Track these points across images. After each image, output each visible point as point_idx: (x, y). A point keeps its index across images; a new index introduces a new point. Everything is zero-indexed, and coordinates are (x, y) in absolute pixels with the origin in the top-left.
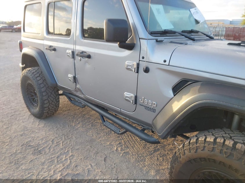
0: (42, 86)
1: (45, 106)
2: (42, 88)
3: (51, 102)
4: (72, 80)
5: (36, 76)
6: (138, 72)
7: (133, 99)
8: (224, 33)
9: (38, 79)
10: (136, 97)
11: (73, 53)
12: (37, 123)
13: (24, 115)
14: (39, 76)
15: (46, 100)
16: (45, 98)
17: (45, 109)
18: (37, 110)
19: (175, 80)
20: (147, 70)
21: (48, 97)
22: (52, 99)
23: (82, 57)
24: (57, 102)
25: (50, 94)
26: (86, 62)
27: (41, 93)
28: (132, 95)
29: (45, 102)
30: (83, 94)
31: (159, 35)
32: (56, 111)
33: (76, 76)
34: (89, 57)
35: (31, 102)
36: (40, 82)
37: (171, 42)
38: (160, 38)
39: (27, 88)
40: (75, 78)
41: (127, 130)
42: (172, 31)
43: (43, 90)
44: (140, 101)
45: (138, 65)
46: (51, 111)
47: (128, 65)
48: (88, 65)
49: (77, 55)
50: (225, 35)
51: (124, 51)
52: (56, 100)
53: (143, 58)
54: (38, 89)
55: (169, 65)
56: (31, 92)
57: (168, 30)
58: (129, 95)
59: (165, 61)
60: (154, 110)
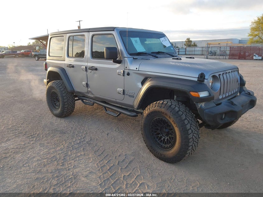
0: (64, 92)
1: (66, 106)
2: (64, 93)
3: (69, 104)
4: (85, 85)
5: (59, 85)
6: (124, 76)
7: (122, 91)
8: (228, 52)
9: (61, 87)
10: (124, 91)
11: (86, 68)
12: (59, 120)
13: (48, 116)
14: (61, 86)
15: (66, 102)
16: (65, 101)
17: (66, 109)
18: (58, 111)
19: (142, 78)
20: (128, 74)
21: (68, 100)
22: (70, 102)
23: (92, 70)
24: (73, 104)
25: (69, 98)
26: (94, 73)
27: (63, 97)
28: (122, 89)
29: (66, 103)
30: (93, 94)
31: (136, 55)
32: (72, 111)
33: (88, 83)
34: (96, 69)
35: (54, 106)
36: (62, 89)
37: (142, 59)
38: (135, 57)
39: (51, 96)
40: (87, 84)
41: (121, 113)
42: (143, 53)
43: (64, 95)
44: (126, 92)
45: (124, 72)
46: (69, 110)
47: (118, 72)
48: (96, 75)
49: (89, 69)
50: (230, 54)
51: (116, 64)
52: (73, 103)
53: (126, 67)
54: (61, 94)
55: (139, 70)
56: (54, 99)
57: (141, 52)
58: (120, 90)
59: (137, 69)
60: (133, 97)
